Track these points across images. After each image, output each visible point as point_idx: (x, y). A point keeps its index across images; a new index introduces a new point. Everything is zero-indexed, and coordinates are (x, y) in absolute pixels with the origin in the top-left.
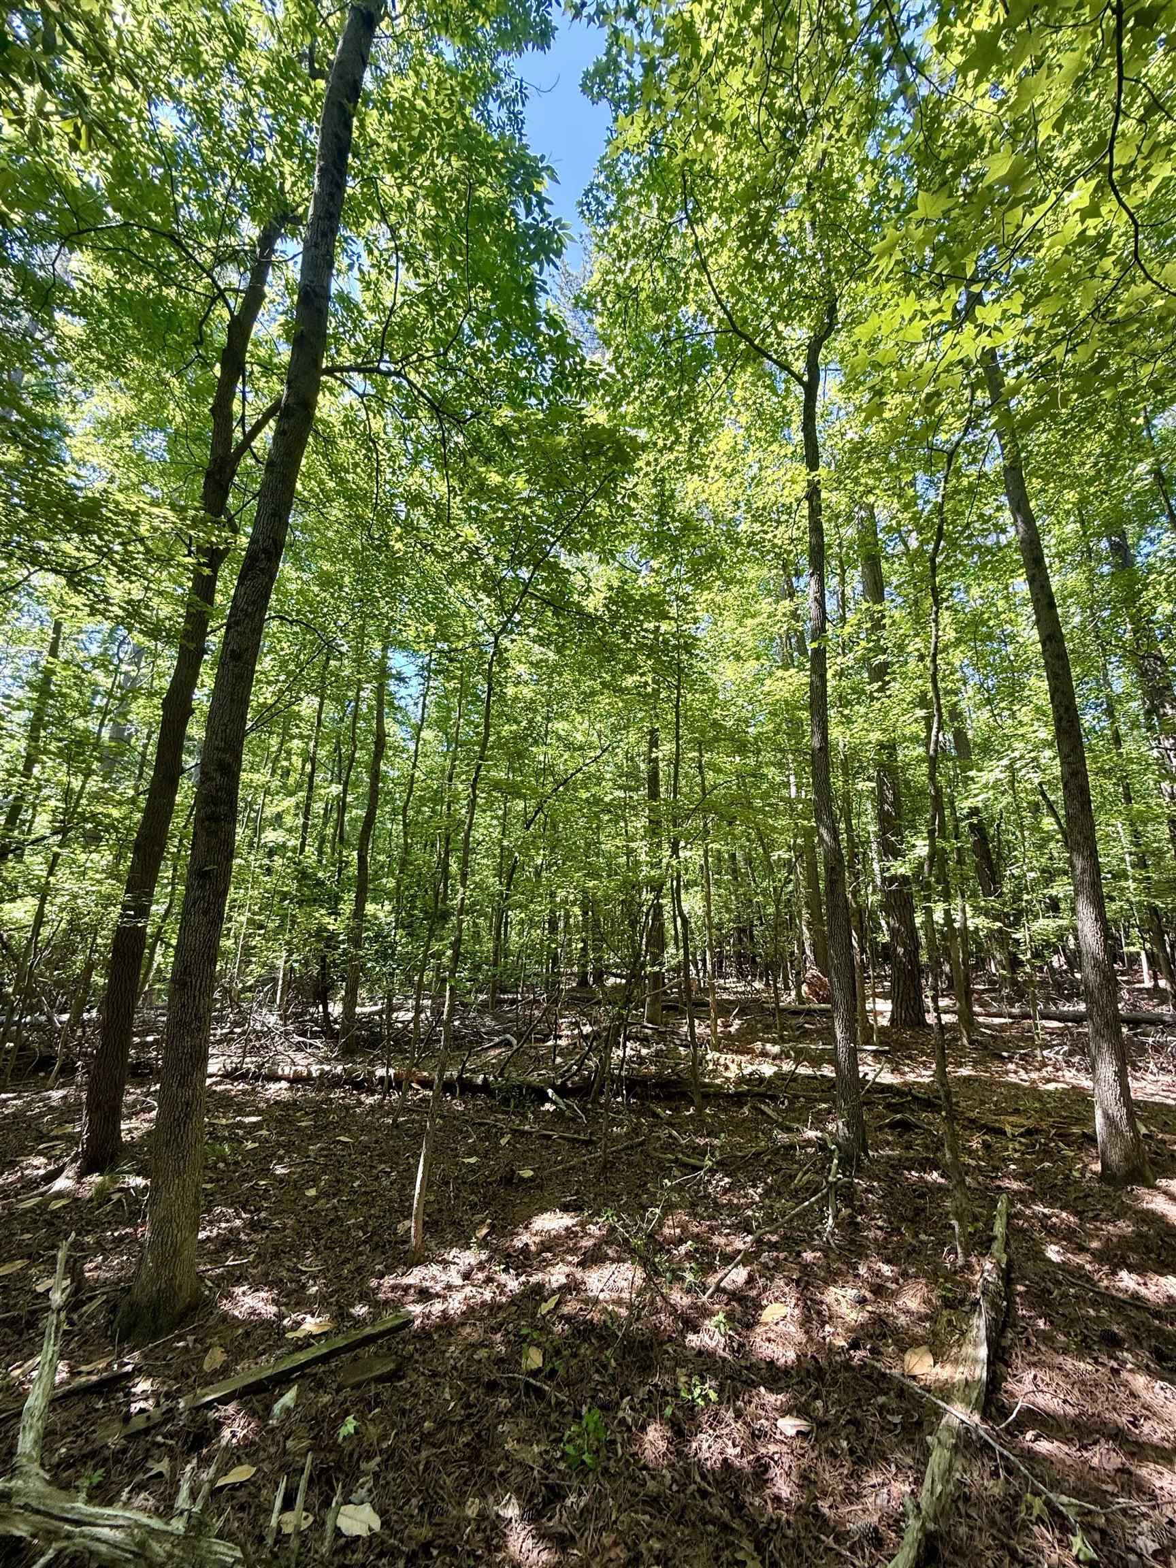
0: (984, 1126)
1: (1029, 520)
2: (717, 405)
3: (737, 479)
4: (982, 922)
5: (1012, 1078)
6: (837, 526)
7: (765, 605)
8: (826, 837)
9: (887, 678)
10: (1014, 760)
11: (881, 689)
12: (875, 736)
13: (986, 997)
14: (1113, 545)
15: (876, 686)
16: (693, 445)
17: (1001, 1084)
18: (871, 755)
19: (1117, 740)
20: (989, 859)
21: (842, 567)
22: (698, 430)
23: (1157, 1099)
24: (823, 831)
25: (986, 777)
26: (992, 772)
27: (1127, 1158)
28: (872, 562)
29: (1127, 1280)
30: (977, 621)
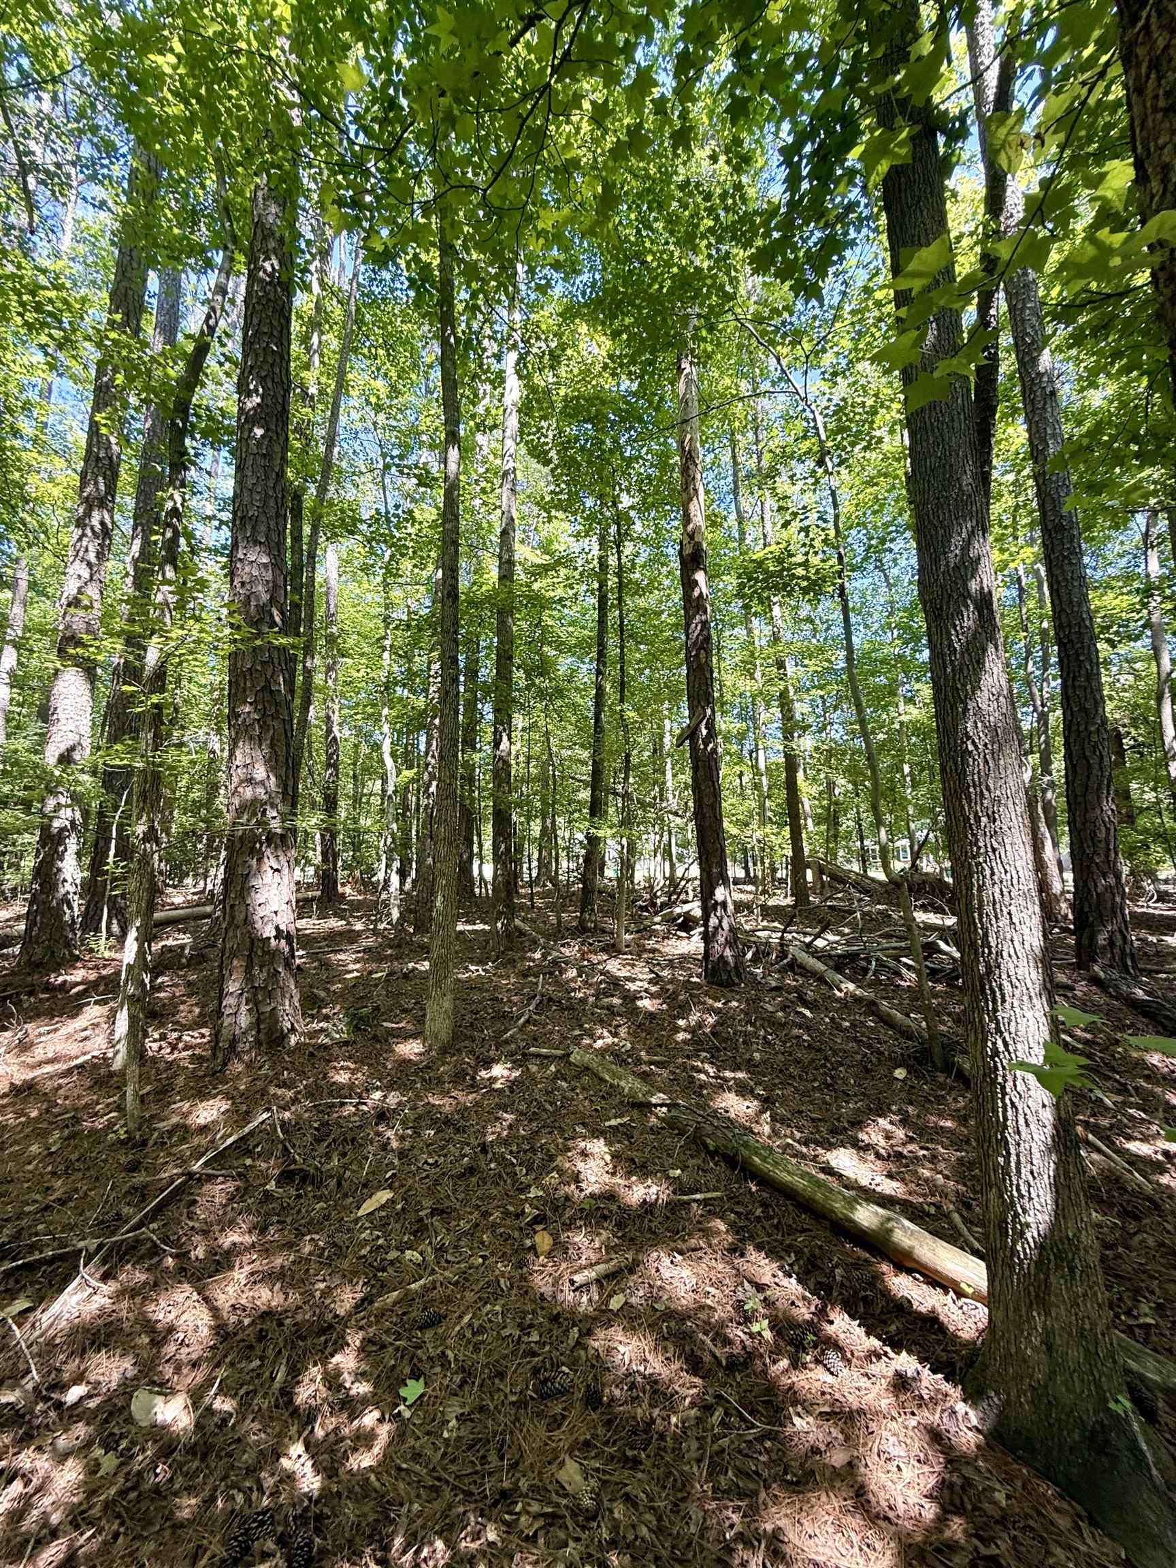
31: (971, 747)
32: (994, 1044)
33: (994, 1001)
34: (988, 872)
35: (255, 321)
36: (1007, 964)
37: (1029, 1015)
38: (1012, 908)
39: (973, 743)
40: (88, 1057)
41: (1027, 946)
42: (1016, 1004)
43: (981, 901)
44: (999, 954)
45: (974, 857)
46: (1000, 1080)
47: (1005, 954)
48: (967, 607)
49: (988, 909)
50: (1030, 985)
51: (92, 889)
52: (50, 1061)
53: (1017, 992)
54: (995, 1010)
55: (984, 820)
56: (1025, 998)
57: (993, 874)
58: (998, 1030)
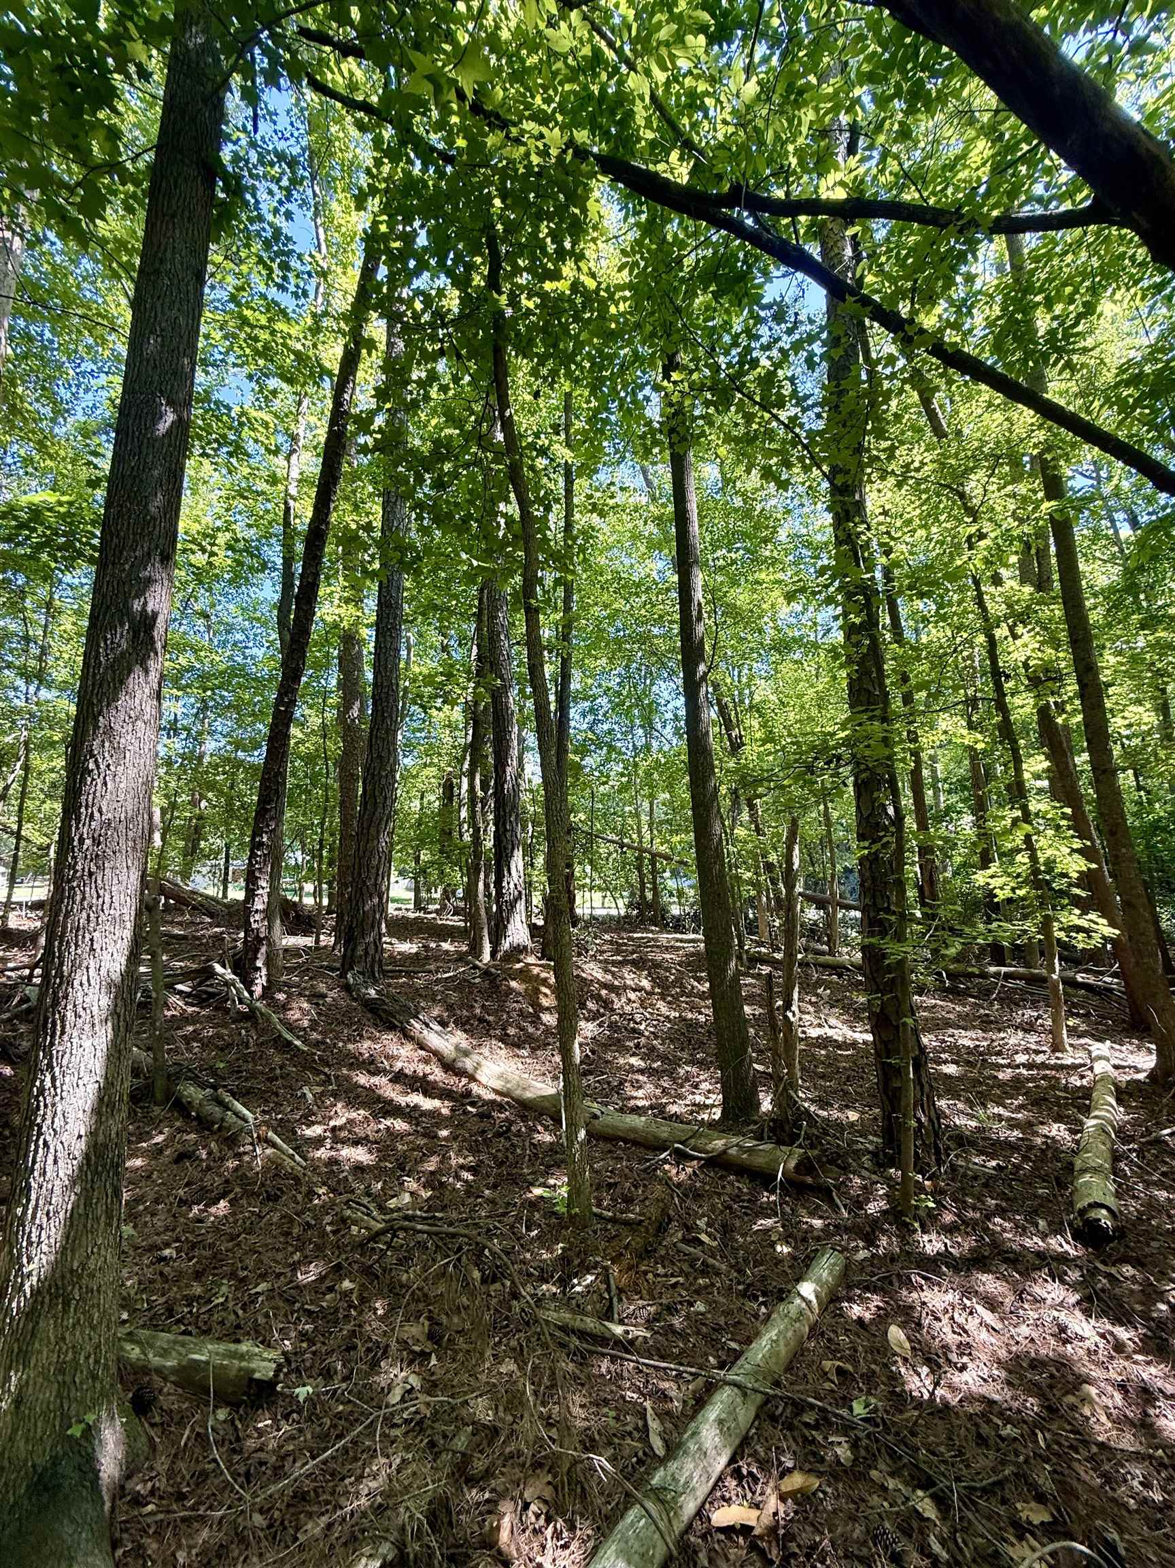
31: (92, 766)
32: (42, 1081)
33: (53, 1036)
34: (78, 898)
36: (77, 994)
37: (87, 1044)
38: (96, 935)
39: (96, 762)
41: (103, 972)
42: (75, 1034)
43: (64, 927)
44: (70, 983)
45: (69, 881)
46: (39, 1120)
47: (76, 983)
48: (122, 625)
49: (69, 936)
50: (95, 1010)
53: (80, 1021)
54: (52, 1044)
55: (88, 842)
56: (87, 1027)
57: (84, 899)
58: (50, 1067)
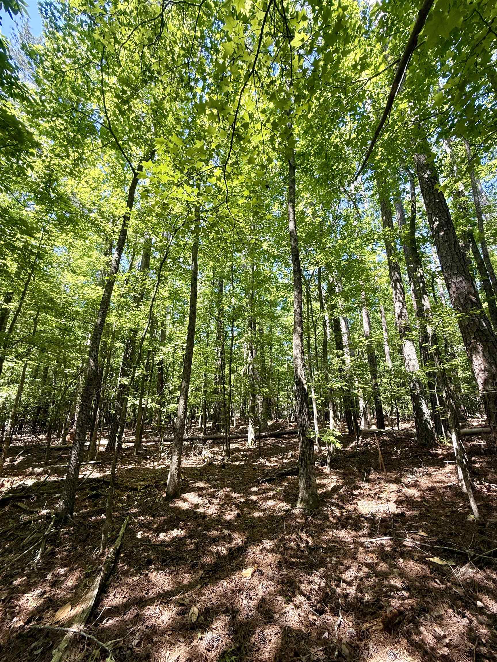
0: (130, 488)
1: (196, 265)
2: (95, 156)
3: (96, 193)
4: (153, 405)
5: (148, 466)
6: (136, 236)
7: (95, 254)
8: (92, 365)
9: (140, 303)
10: (176, 345)
11: (137, 307)
12: (129, 325)
13: (149, 435)
14: (219, 284)
15: (135, 305)
16: (75, 165)
17: (143, 469)
18: (126, 332)
19: (208, 345)
20: (162, 380)
21: (134, 253)
22: (80, 159)
23: (190, 466)
24: (91, 362)
25: (166, 350)
26: (168, 349)
27: (174, 489)
28: (147, 256)
29: (162, 536)
30: (176, 293)
35: (428, 198)
40: (452, 484)
51: (435, 416)
52: (439, 482)
